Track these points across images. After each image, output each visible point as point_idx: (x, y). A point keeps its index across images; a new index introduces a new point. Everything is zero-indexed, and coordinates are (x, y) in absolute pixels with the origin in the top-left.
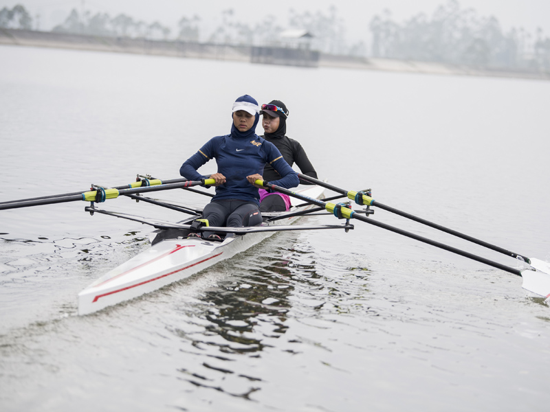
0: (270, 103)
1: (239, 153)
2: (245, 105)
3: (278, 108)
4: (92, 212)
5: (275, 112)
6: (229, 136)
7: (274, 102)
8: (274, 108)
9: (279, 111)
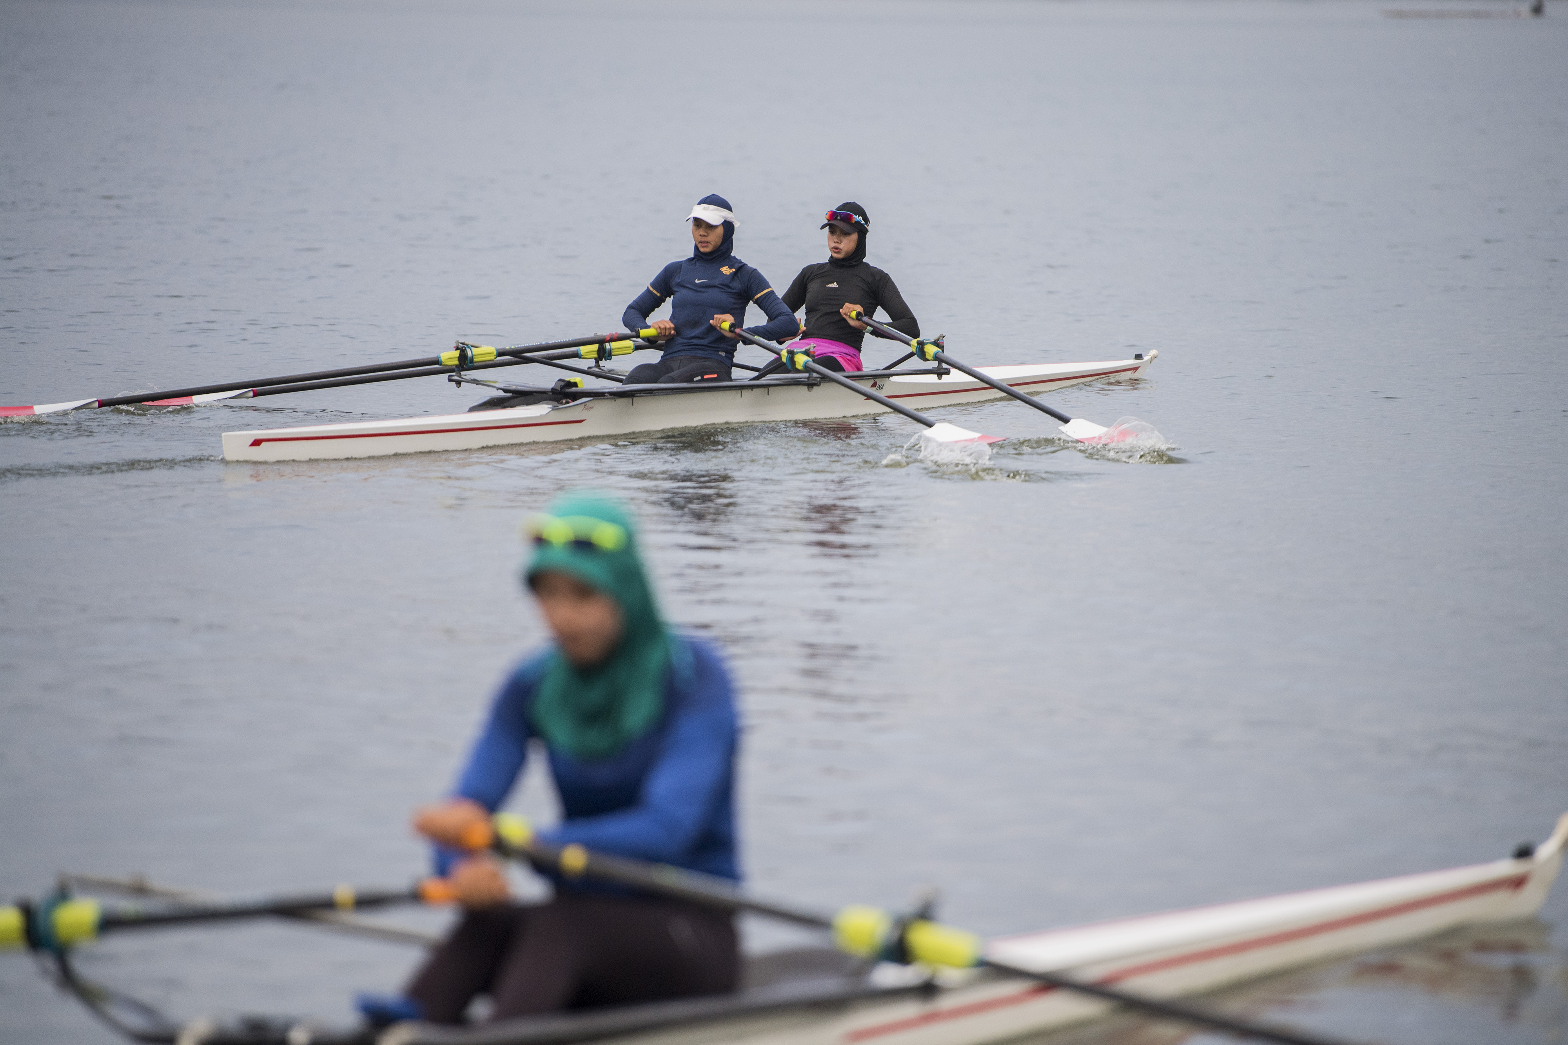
0: (839, 208)
1: (700, 286)
2: (705, 209)
3: (857, 218)
4: (459, 383)
5: (851, 224)
6: (690, 260)
7: (846, 206)
8: (850, 217)
9: (858, 222)
